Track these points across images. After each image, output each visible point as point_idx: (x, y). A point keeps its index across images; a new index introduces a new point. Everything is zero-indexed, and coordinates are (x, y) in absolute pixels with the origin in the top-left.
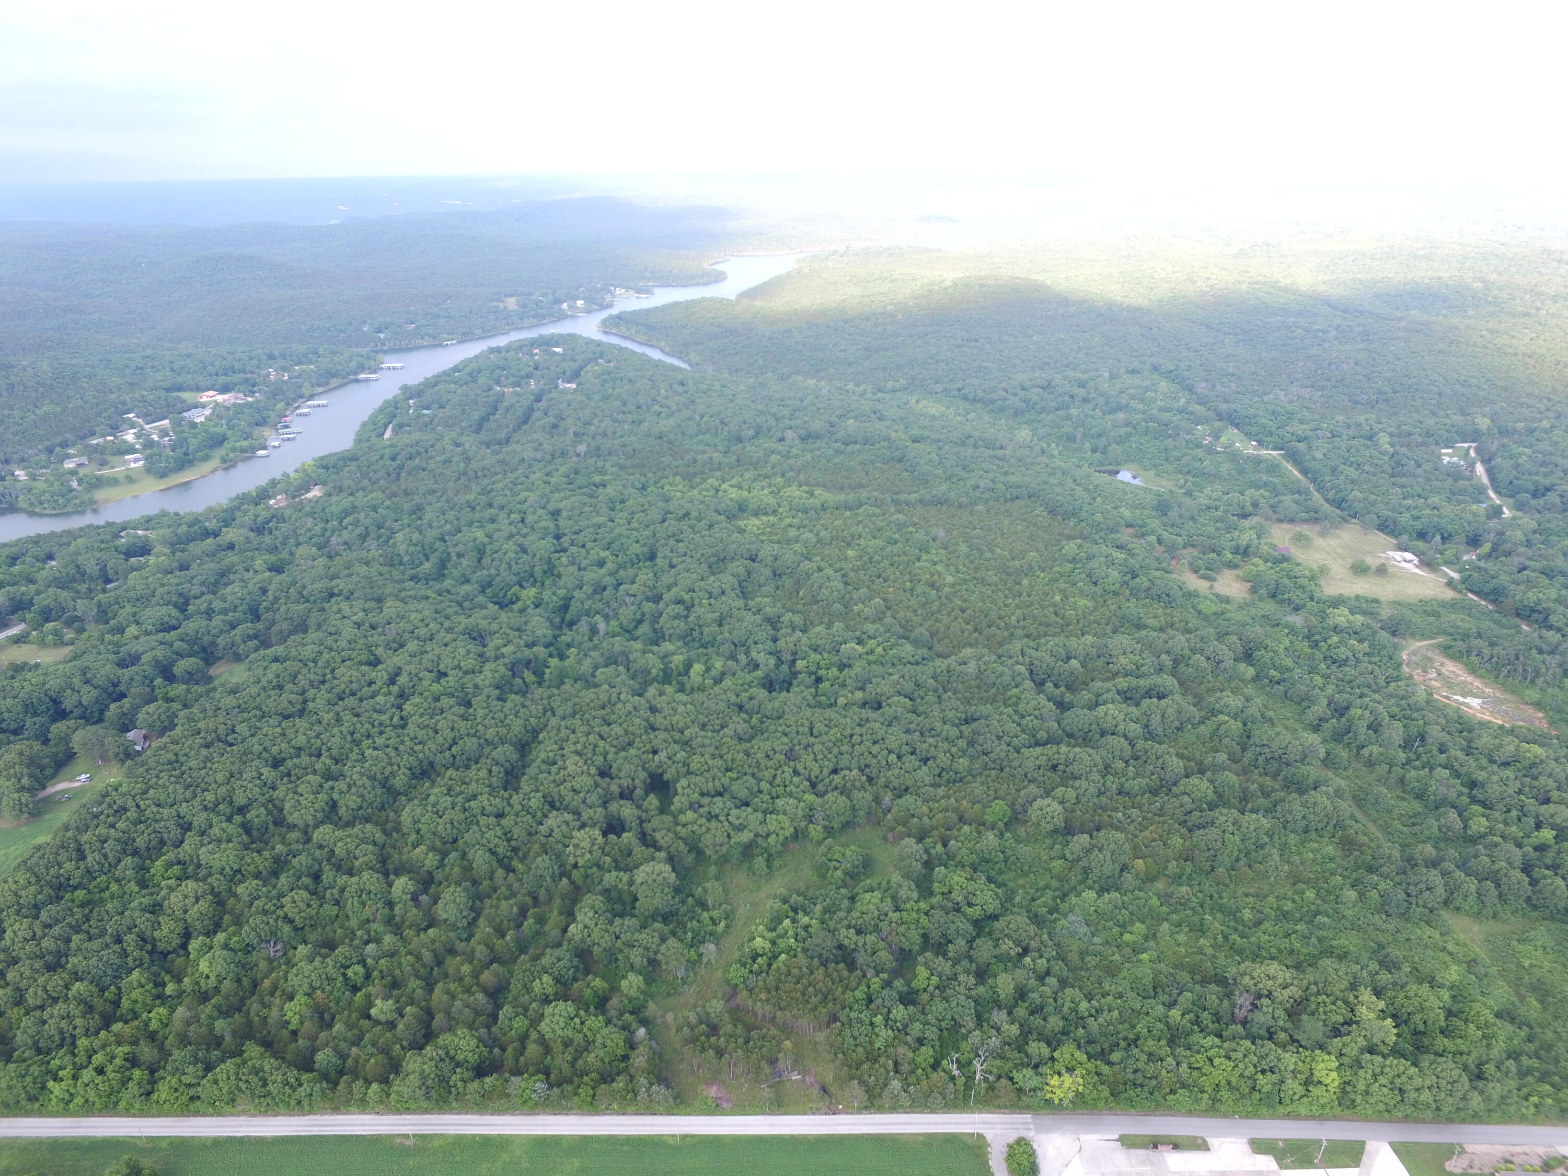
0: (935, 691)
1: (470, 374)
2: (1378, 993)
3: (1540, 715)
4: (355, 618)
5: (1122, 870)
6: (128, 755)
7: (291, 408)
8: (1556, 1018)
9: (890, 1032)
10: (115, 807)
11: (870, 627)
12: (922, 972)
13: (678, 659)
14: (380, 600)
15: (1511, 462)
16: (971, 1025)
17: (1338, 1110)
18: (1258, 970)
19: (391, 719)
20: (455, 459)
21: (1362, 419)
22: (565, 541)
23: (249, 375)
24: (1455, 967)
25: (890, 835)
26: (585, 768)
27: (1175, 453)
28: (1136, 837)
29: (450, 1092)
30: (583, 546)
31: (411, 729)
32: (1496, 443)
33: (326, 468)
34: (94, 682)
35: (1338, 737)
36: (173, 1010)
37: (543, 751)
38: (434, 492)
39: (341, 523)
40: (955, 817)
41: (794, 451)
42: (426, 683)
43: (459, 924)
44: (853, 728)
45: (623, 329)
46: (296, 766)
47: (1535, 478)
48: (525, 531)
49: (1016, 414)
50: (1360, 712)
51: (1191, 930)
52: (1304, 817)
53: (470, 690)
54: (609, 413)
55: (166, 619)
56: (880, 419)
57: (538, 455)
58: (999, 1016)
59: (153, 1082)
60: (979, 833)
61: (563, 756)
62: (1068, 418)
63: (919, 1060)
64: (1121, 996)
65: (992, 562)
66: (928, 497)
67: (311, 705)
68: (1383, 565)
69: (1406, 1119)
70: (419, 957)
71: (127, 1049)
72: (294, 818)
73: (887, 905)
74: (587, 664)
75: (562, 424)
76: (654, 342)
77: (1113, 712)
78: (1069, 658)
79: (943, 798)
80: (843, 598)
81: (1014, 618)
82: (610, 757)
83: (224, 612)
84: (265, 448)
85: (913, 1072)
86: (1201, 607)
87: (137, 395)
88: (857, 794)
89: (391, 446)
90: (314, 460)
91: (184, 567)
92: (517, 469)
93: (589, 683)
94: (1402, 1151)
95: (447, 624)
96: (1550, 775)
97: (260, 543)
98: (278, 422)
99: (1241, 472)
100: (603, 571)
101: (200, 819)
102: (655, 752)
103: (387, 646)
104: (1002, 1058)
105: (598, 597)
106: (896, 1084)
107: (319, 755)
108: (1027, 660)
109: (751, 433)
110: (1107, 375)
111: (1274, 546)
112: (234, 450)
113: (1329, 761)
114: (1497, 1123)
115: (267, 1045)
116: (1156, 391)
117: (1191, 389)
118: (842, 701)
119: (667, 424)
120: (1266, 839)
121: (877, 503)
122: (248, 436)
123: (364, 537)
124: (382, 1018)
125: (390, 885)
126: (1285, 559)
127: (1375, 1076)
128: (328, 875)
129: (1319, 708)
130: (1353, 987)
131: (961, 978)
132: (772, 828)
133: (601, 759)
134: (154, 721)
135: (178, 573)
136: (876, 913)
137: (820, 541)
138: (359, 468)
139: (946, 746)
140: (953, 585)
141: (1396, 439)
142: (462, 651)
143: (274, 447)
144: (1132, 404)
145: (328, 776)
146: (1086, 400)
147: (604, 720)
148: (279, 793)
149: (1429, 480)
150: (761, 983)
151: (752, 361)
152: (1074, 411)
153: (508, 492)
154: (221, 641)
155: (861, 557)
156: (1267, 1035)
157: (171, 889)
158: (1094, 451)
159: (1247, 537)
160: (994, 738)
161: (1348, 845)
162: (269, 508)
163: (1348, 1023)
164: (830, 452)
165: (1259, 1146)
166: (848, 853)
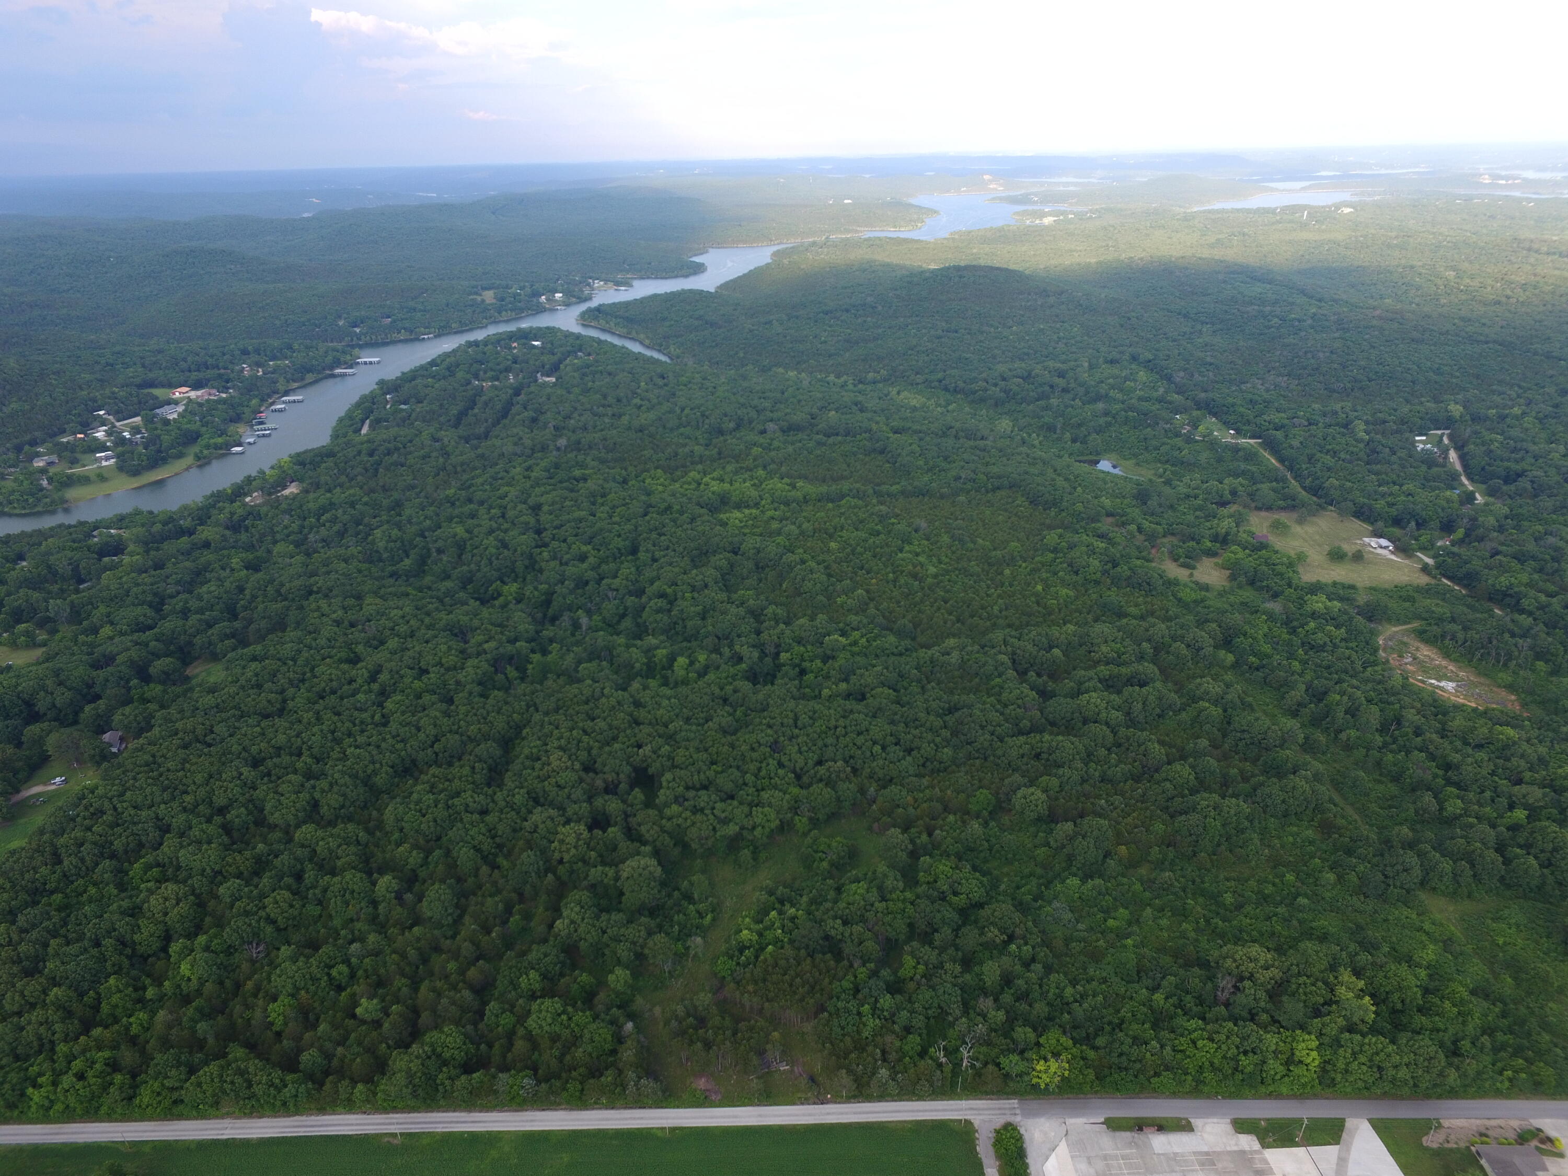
0: (919, 681)
1: (448, 369)
2: (1357, 973)
3: (1513, 697)
4: (334, 616)
5: (1105, 857)
6: (103, 757)
7: (265, 405)
8: (1529, 994)
9: (877, 1021)
10: (92, 810)
11: (853, 619)
12: (909, 961)
13: (661, 653)
14: (359, 597)
15: (1484, 448)
16: (958, 1012)
17: (1319, 1088)
18: (1240, 952)
19: (373, 717)
20: (434, 454)
21: (1338, 407)
22: (547, 536)
23: (222, 371)
24: (1432, 947)
25: (876, 825)
26: (569, 763)
27: (1154, 443)
28: (1119, 823)
29: (437, 1090)
30: (565, 541)
31: (393, 726)
32: (1468, 430)
33: (302, 464)
34: (68, 683)
35: (1316, 722)
36: (153, 1013)
37: (527, 746)
38: (413, 487)
39: (318, 520)
40: (939, 807)
41: (776, 443)
42: (407, 680)
43: (445, 922)
44: (837, 721)
45: (602, 322)
46: (275, 765)
47: (1506, 464)
48: (506, 526)
49: (996, 405)
50: (1338, 697)
51: (1173, 915)
52: (1284, 801)
53: (452, 687)
54: (589, 406)
55: (141, 619)
56: (861, 411)
57: (518, 450)
58: (985, 1004)
59: (135, 1087)
60: (964, 822)
61: (547, 751)
62: (1047, 408)
63: (906, 1048)
64: (1104, 981)
65: (974, 553)
66: (910, 488)
67: (290, 704)
68: (1360, 551)
69: (1385, 1095)
70: (403, 956)
71: (107, 1054)
72: (275, 818)
73: (873, 896)
74: (570, 659)
75: (542, 418)
76: (634, 334)
77: (1095, 699)
78: (1051, 647)
79: (927, 788)
80: (826, 590)
81: (996, 608)
82: (594, 752)
83: (201, 611)
84: (240, 445)
85: (900, 1060)
86: (1180, 595)
87: (107, 392)
88: (842, 786)
89: (369, 441)
90: (290, 456)
91: (158, 566)
92: (497, 464)
93: (573, 679)
94: (1382, 1128)
95: (427, 620)
96: (1522, 756)
97: (236, 542)
98: (253, 419)
99: (1220, 460)
100: (585, 566)
101: (179, 821)
102: (639, 746)
103: (368, 644)
104: (988, 1045)
105: (580, 591)
106: (884, 1072)
107: (300, 755)
108: (1010, 649)
109: (732, 425)
110: (1086, 364)
111: (1251, 534)
112: (208, 447)
113: (1308, 746)
114: (1473, 1098)
115: (251, 1046)
116: (1135, 381)
117: (1169, 378)
118: (826, 692)
119: (647, 417)
120: (1246, 823)
121: (858, 495)
122: (223, 433)
123: (342, 534)
124: (367, 1017)
125: (374, 884)
126: (1263, 546)
127: (1354, 1054)
128: (310, 875)
129: (1298, 693)
130: (1333, 968)
131: (947, 966)
132: (758, 821)
133: (585, 753)
134: (130, 723)
135: (153, 573)
136: (862, 903)
137: (802, 533)
138: (336, 464)
139: (929, 736)
140: (935, 576)
141: (1371, 427)
142: (444, 648)
143: (250, 444)
144: (1112, 393)
145: (309, 775)
146: (1065, 390)
147: (587, 714)
148: (259, 793)
149: (1403, 467)
150: (748, 975)
151: (731, 353)
152: (1054, 401)
153: (488, 487)
154: (198, 640)
155: (845, 548)
156: (1249, 1017)
157: (151, 892)
158: (1074, 441)
159: (1226, 525)
160: (977, 727)
161: (1327, 828)
162: (245, 505)
163: (1329, 1003)
164: (811, 444)
165: (1241, 1126)
166: (834, 844)
